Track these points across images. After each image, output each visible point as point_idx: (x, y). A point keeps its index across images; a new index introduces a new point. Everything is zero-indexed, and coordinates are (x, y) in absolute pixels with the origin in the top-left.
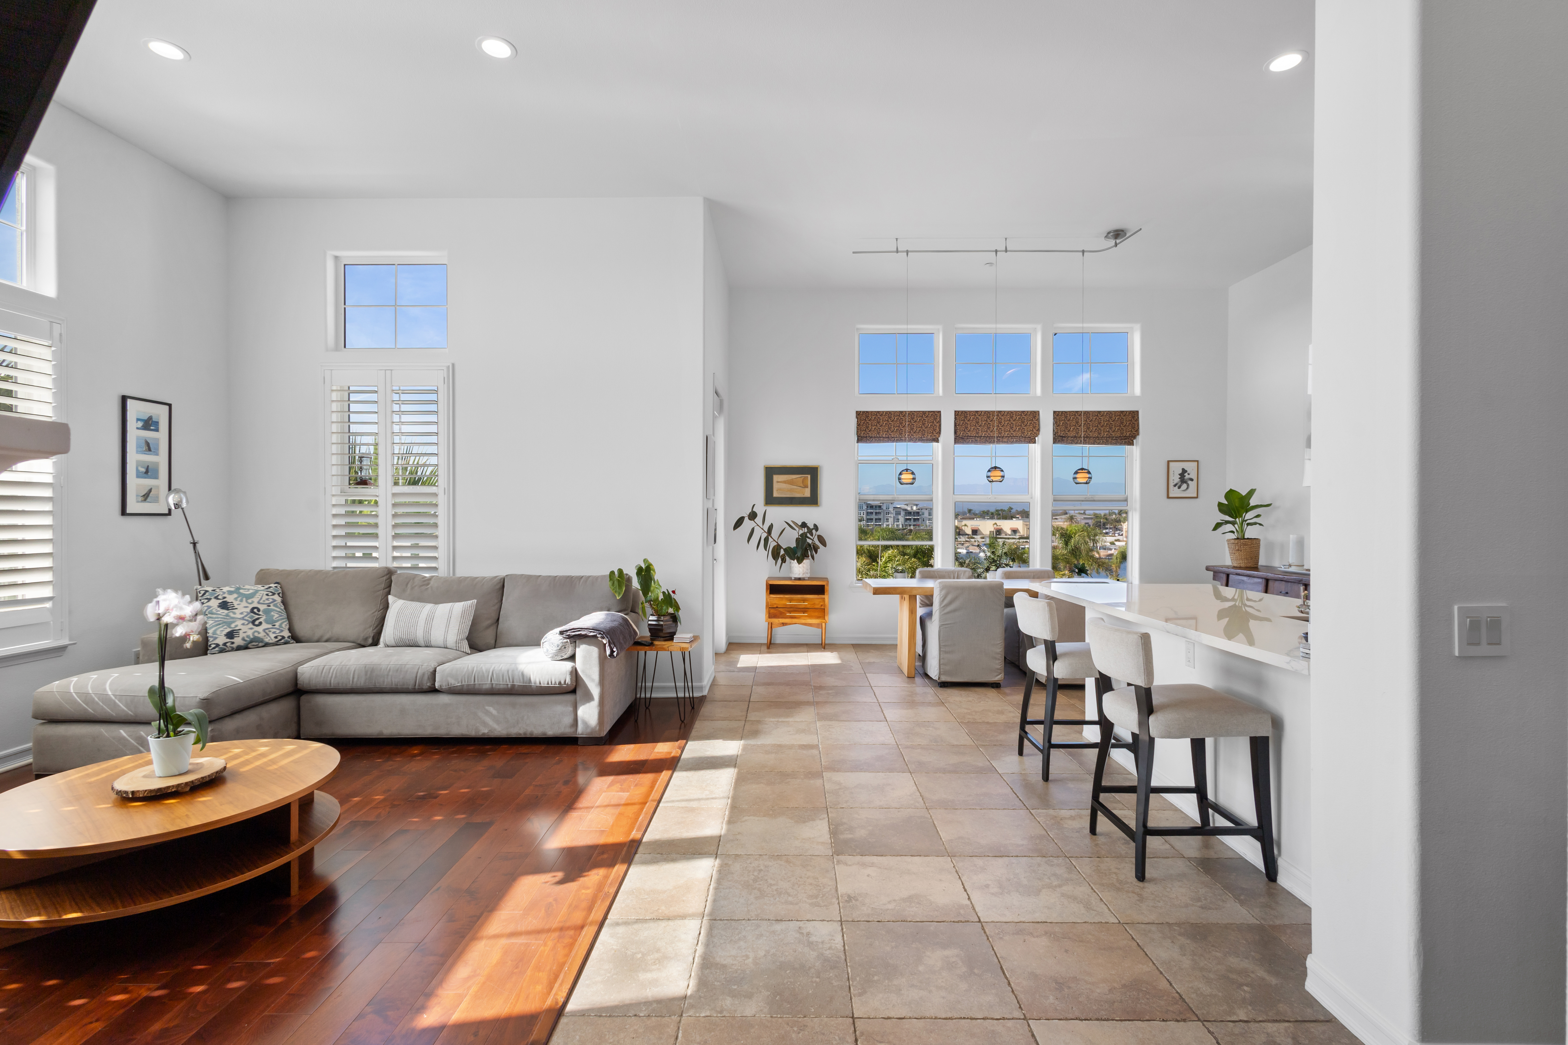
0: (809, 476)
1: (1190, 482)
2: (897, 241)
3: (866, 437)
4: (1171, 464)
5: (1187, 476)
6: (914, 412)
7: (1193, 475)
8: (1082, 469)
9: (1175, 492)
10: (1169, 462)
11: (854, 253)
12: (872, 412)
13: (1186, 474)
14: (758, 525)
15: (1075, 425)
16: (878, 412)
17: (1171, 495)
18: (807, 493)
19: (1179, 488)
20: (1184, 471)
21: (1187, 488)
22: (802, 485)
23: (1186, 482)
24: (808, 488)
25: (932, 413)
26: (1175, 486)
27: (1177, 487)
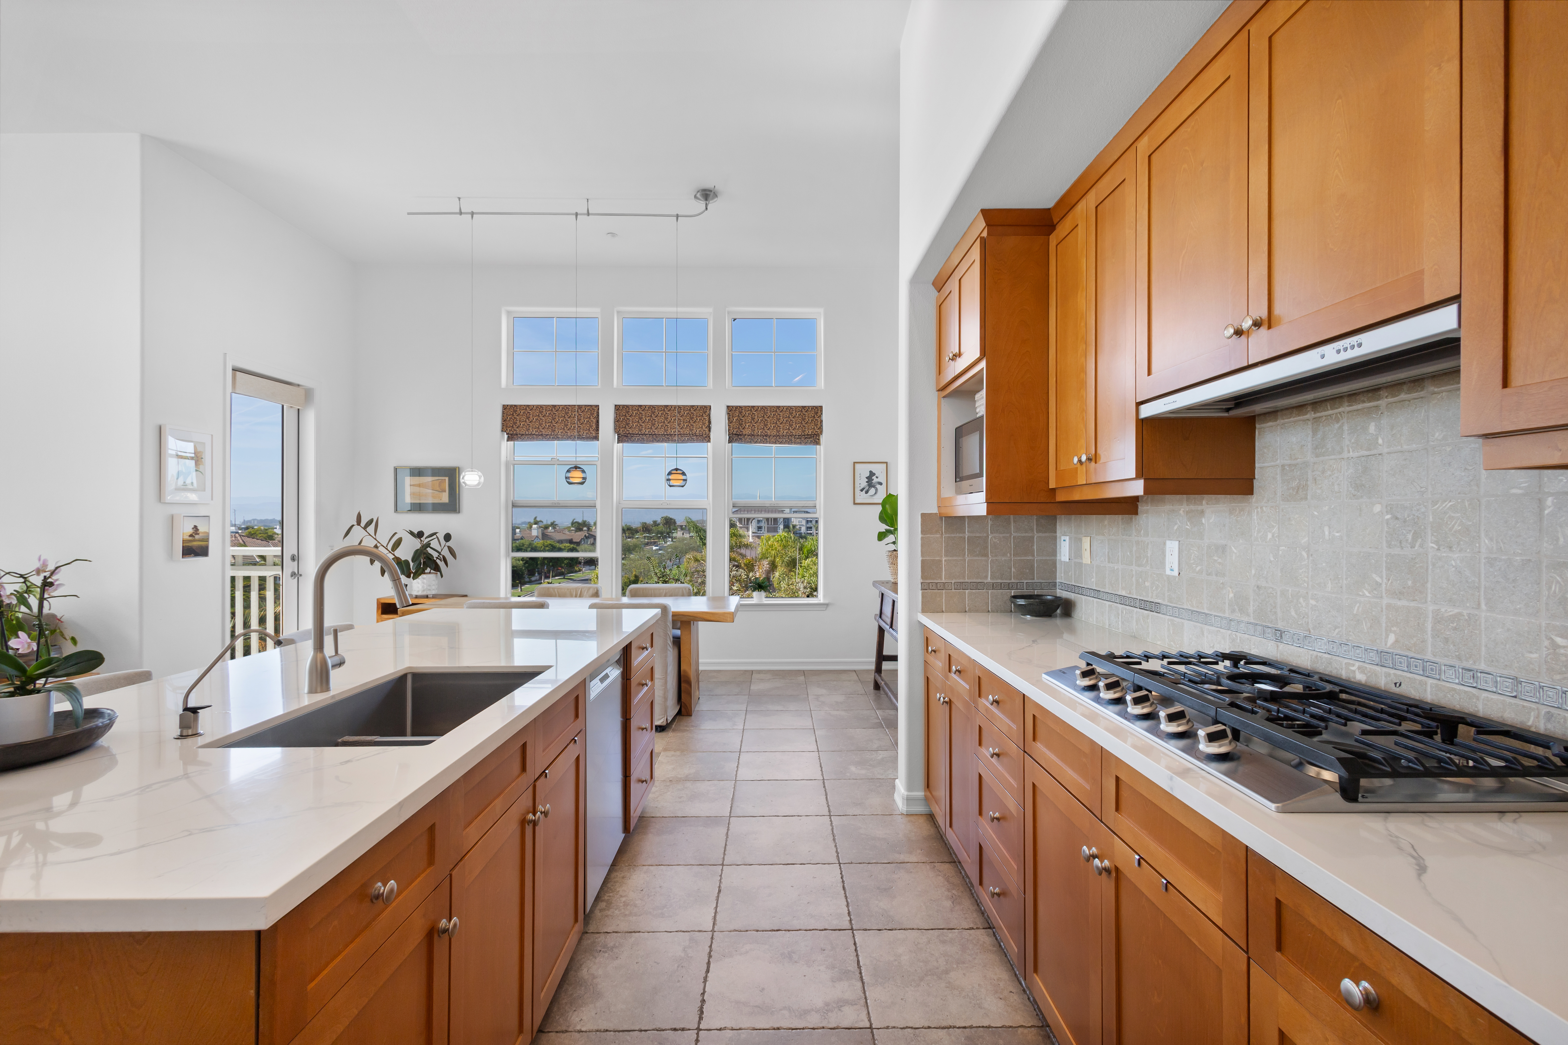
0: (447, 479)
1: (878, 486)
2: (459, 200)
3: (517, 435)
4: (857, 466)
5: (875, 480)
6: (569, 406)
7: (882, 479)
8: (677, 469)
9: (861, 497)
10: (854, 463)
11: (409, 214)
12: (521, 406)
13: (874, 478)
14: (370, 535)
15: (751, 422)
16: (528, 406)
17: (856, 502)
18: (445, 498)
19: (867, 492)
20: (872, 474)
21: (875, 493)
22: (438, 489)
23: (874, 487)
24: (445, 491)
25: (589, 408)
26: (862, 490)
27: (864, 491)
